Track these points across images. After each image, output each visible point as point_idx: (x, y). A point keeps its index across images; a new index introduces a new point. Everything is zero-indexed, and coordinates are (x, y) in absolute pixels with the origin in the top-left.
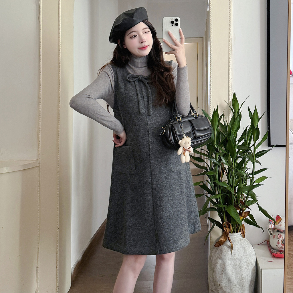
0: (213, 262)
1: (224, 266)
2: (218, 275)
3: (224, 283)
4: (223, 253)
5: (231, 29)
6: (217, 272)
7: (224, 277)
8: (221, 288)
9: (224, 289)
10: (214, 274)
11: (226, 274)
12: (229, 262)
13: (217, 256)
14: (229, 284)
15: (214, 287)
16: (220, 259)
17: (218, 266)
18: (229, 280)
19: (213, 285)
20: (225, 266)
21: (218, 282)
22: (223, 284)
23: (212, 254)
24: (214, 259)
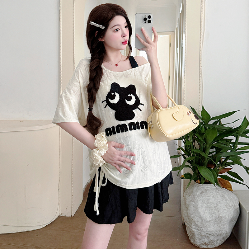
0: (187, 203)
2: (191, 212)
3: (196, 219)
4: (195, 198)
6: (190, 210)
7: (196, 214)
8: (194, 222)
9: (196, 223)
10: (188, 211)
11: (199, 213)
12: (201, 204)
13: (190, 199)
14: (201, 220)
15: (188, 220)
16: (193, 201)
17: (192, 206)
18: (201, 217)
19: (187, 218)
20: (197, 207)
21: (192, 218)
23: (187, 197)
24: (188, 201)
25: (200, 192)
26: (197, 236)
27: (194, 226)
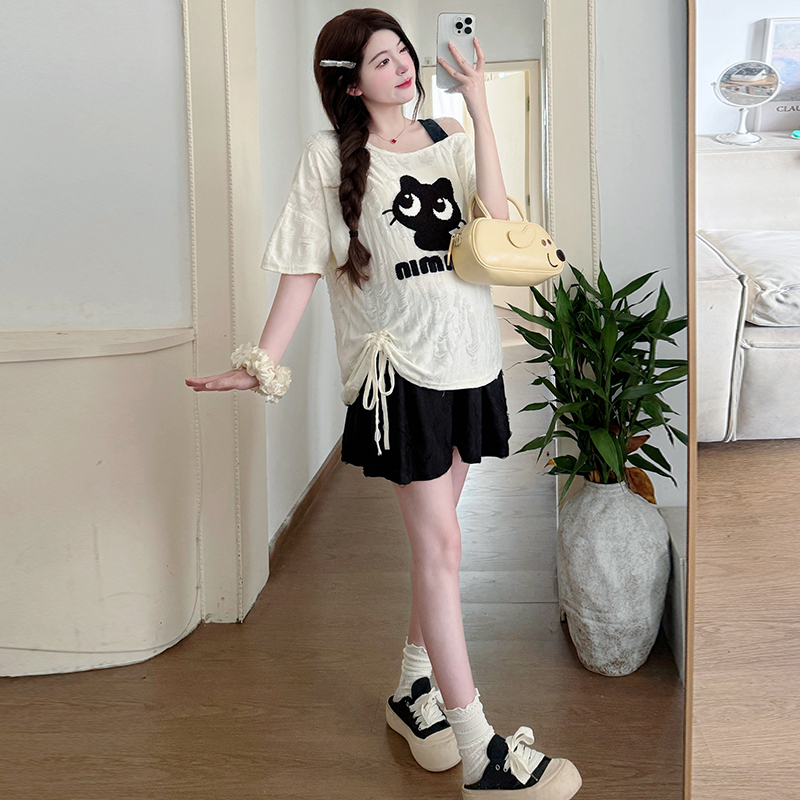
0: (566, 543)
1: (591, 553)
2: (577, 569)
3: (592, 587)
4: (589, 526)
5: (593, 41)
6: (576, 563)
7: (592, 574)
8: (587, 597)
9: (593, 599)
10: (570, 567)
11: (598, 568)
12: (603, 543)
13: (575, 531)
14: (605, 589)
15: (570, 594)
16: (582, 536)
17: (578, 550)
18: (604, 581)
19: (568, 589)
20: (593, 551)
21: (580, 585)
22: (590, 589)
23: (565, 526)
24: (568, 538)
25: (600, 506)
26: (596, 640)
27: (587, 611)
